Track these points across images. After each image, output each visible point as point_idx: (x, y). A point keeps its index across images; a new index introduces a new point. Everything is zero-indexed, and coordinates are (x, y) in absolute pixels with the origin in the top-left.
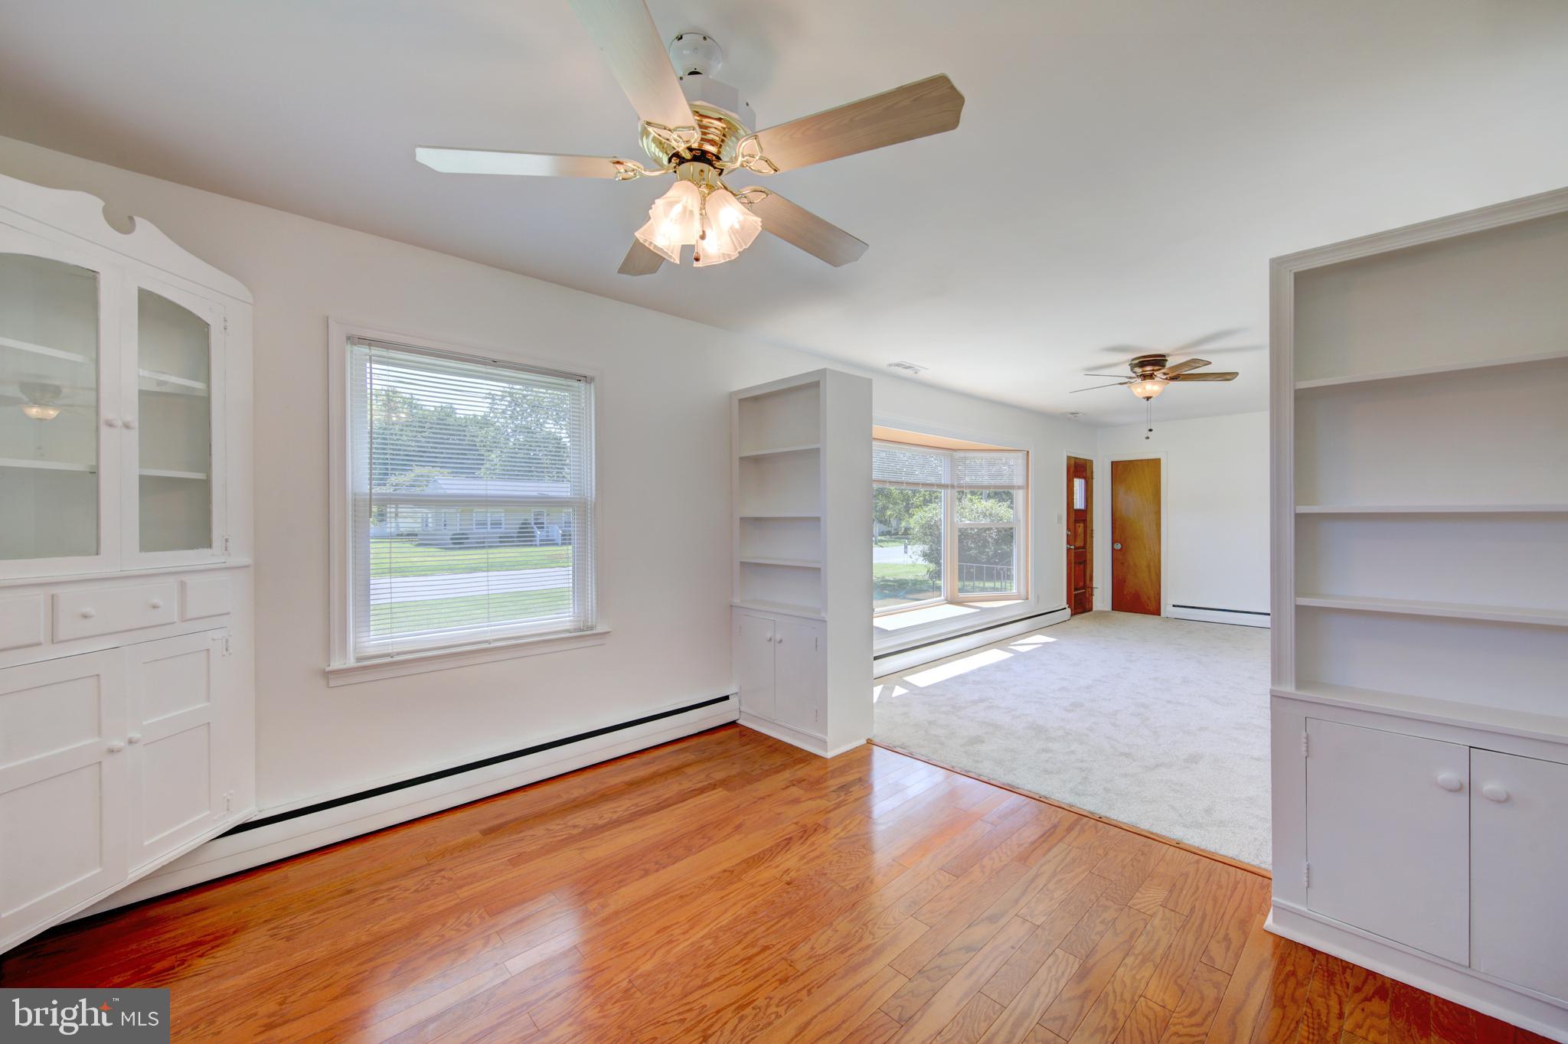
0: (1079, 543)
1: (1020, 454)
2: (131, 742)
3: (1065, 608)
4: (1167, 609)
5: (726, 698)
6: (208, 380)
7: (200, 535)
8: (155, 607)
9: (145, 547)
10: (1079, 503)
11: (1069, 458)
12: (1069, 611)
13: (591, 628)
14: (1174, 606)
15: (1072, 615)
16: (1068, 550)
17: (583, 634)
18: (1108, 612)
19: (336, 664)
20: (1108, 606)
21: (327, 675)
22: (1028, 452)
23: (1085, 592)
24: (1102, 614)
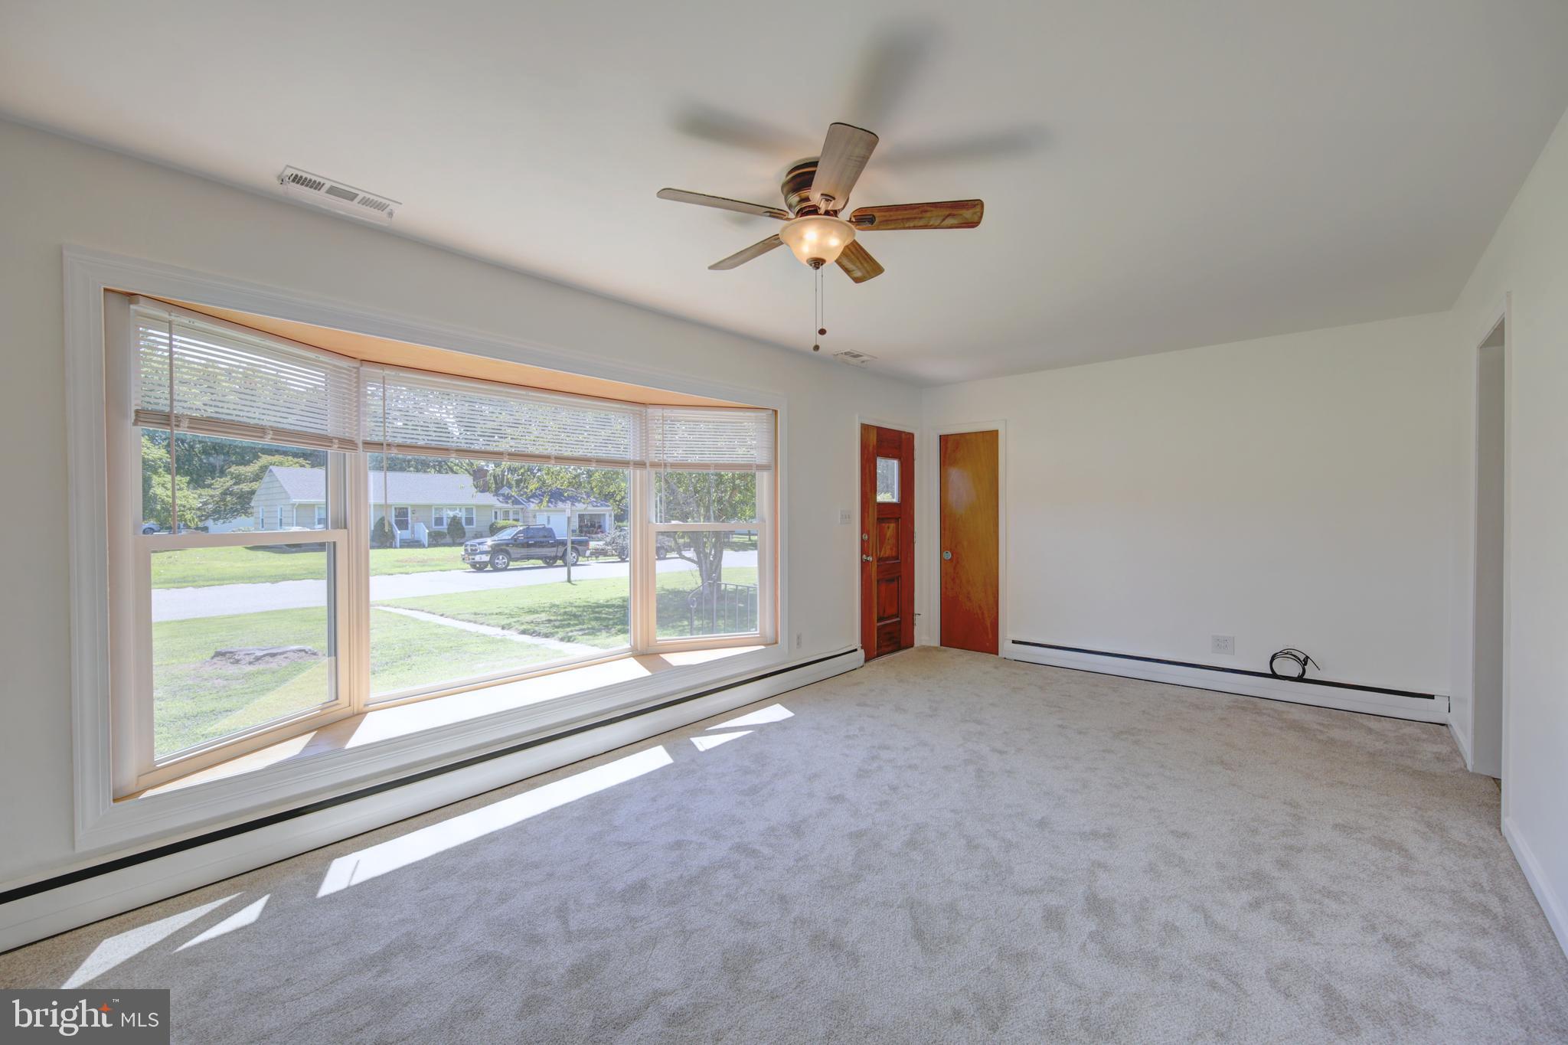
0: (887, 551)
1: (763, 414)
3: (856, 650)
4: (1006, 647)
10: (887, 496)
11: (865, 428)
12: (861, 653)
14: (1014, 642)
15: (867, 660)
16: (864, 564)
18: (935, 648)
20: (935, 641)
22: (776, 411)
23: (900, 622)
24: (927, 649)
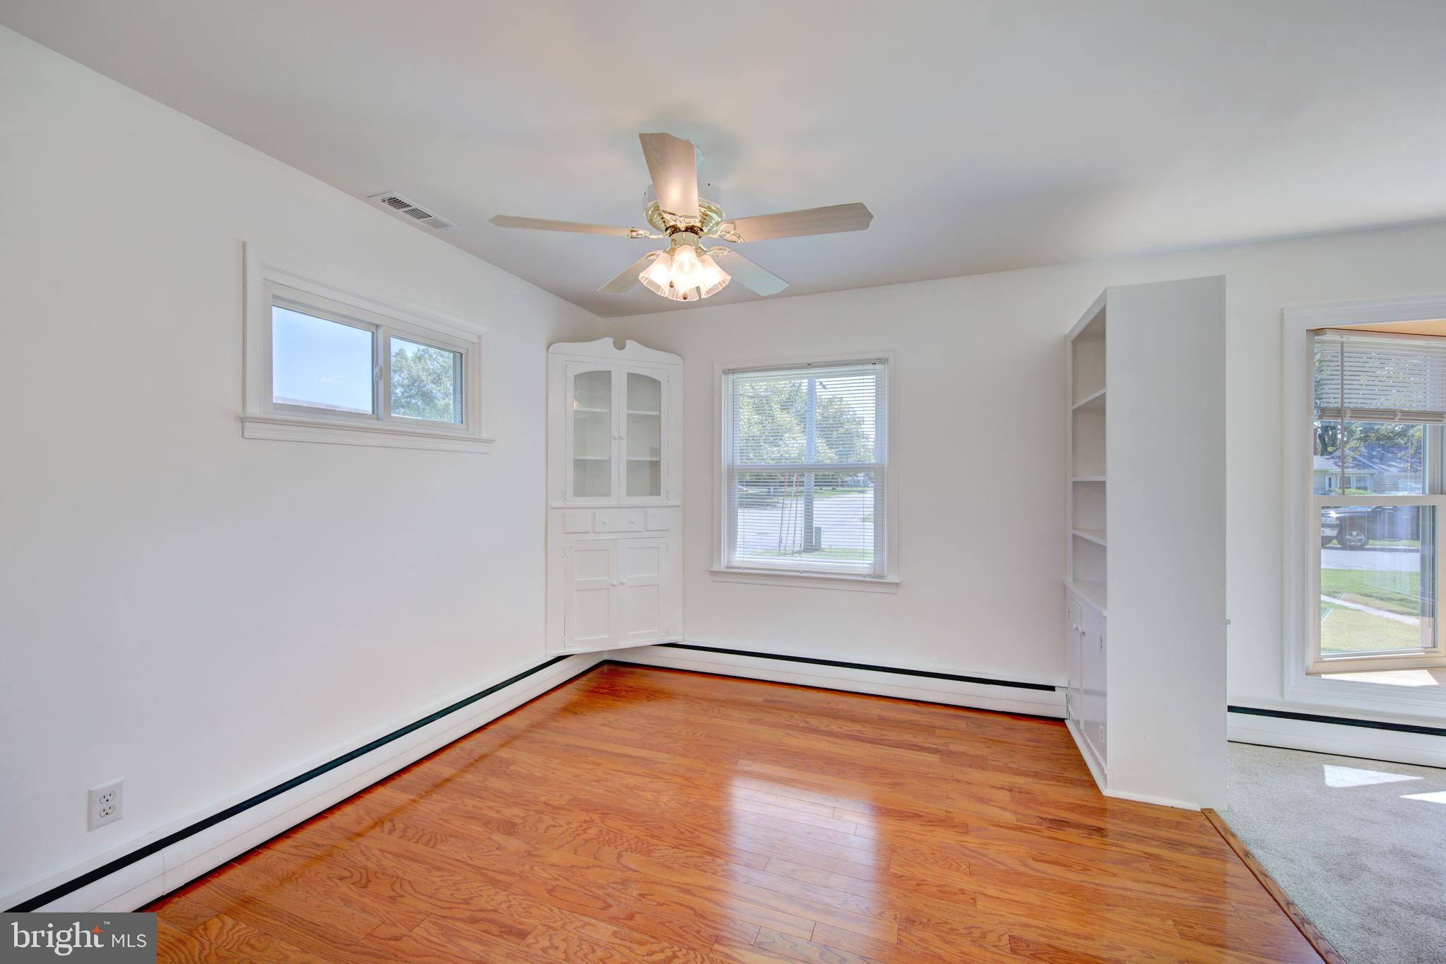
2: (622, 584)
5: (1052, 688)
6: (660, 412)
7: (655, 490)
8: (632, 523)
9: (629, 494)
13: (883, 577)
17: (875, 581)
19: (715, 568)
21: (713, 573)
